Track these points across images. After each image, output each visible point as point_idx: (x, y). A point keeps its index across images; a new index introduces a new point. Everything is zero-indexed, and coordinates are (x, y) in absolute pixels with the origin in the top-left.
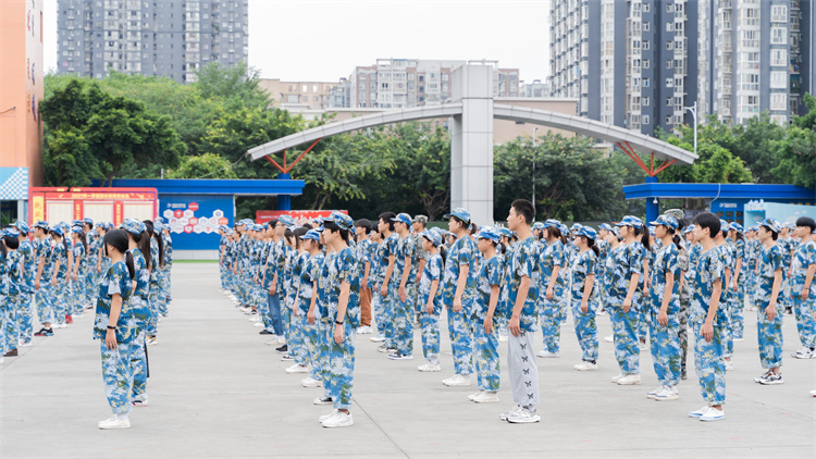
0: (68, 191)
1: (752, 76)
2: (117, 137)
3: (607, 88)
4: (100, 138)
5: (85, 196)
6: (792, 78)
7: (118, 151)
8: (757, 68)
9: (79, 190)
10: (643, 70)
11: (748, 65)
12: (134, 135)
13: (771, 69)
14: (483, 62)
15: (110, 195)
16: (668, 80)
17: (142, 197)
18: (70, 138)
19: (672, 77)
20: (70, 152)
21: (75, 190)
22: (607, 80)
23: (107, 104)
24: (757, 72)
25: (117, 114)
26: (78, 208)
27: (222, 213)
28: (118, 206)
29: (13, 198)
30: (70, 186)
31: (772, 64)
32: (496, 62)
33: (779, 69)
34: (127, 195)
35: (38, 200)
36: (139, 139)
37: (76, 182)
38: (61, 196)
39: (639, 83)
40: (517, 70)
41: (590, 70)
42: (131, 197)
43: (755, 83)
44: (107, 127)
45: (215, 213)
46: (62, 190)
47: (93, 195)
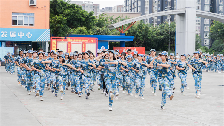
0: (65, 38)
1: (199, 7)
2: (77, 18)
3: (147, 10)
4: (70, 19)
5: (72, 40)
6: (211, 8)
7: (76, 24)
8: (200, 4)
9: (69, 38)
10: (158, 4)
11: (197, 3)
12: (82, 18)
13: (205, 5)
14: (88, 2)
15: (81, 40)
16: (165, 8)
17: (92, 41)
18: (60, 18)
19: (167, 7)
20: (60, 24)
21: (68, 38)
22: (147, 7)
23: (69, 6)
24: (200, 6)
25: (77, 10)
26: (69, 45)
27: (104, 47)
28: (84, 44)
29: (44, 41)
30: (66, 37)
31: (205, 3)
32: (93, 2)
33: (207, 5)
34: (87, 40)
35: (54, 41)
36: (84, 19)
37: (62, 35)
38: (63, 40)
39: (157, 8)
40: (99, 5)
41: (141, 4)
42: (88, 41)
43: (199, 9)
44: (73, 14)
45: (102, 47)
46: (63, 38)
47: (75, 40)
